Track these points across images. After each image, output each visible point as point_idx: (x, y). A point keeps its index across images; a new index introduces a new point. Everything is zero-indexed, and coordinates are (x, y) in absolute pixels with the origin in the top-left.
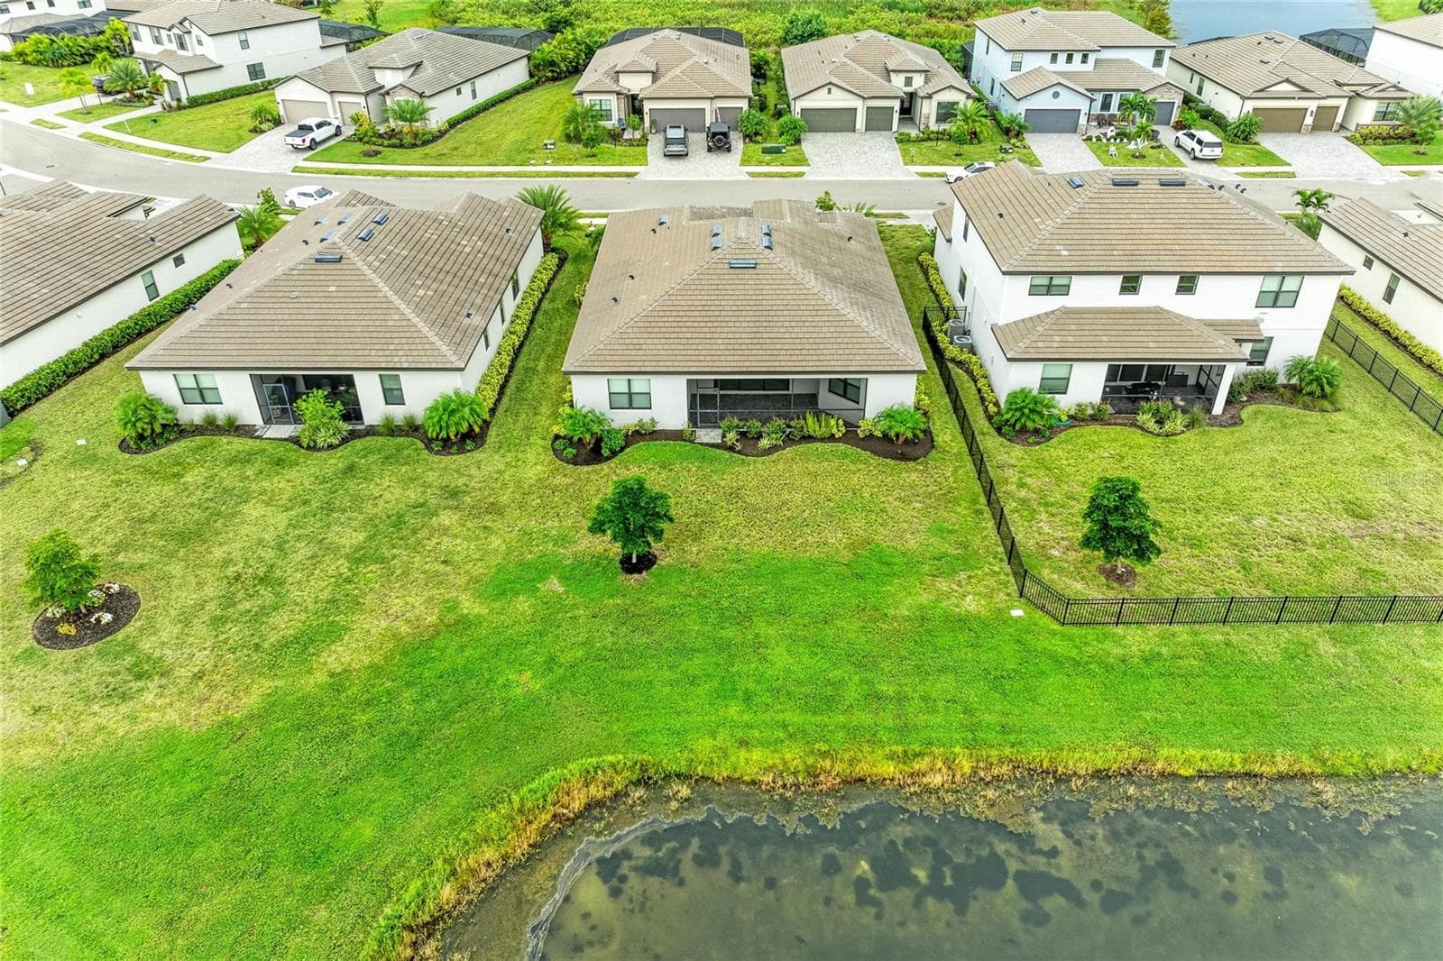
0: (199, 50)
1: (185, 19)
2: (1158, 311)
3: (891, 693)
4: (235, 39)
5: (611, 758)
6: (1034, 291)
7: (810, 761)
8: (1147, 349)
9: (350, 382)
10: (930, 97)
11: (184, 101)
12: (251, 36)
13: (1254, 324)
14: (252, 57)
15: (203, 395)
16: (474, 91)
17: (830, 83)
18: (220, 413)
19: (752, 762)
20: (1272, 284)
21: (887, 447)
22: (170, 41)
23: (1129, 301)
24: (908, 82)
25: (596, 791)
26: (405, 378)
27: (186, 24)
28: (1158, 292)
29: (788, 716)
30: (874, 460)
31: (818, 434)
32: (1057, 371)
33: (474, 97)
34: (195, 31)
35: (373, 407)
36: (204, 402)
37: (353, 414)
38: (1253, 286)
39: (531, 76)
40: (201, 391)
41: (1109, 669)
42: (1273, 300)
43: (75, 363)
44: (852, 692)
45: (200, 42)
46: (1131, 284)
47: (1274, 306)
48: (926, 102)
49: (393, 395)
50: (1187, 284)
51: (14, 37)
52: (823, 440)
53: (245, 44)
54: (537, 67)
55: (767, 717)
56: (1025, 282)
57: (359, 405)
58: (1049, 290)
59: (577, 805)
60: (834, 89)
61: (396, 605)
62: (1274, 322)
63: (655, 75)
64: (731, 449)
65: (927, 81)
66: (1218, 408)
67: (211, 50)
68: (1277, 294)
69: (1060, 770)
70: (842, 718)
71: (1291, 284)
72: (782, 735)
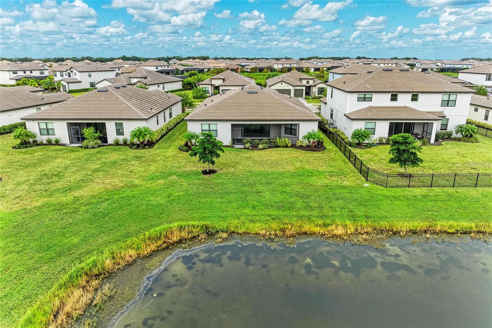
0: (75, 77)
1: (72, 68)
2: (405, 107)
3: (316, 206)
4: (87, 74)
5: (193, 223)
6: (359, 99)
7: (282, 226)
8: (403, 117)
9: (103, 125)
10: (315, 86)
11: (67, 91)
12: (92, 74)
13: (441, 112)
14: (92, 80)
15: (48, 131)
16: (164, 88)
17: (282, 81)
18: (53, 138)
19: (257, 227)
20: (446, 97)
21: (308, 148)
22: (66, 75)
23: (394, 104)
24: (308, 82)
25: (184, 234)
26: (125, 123)
27: (72, 69)
28: (404, 100)
29: (272, 213)
30: (303, 152)
31: (281, 144)
32: (370, 125)
33: (164, 89)
34: (74, 71)
35: (112, 135)
36: (48, 134)
37: (104, 139)
38: (439, 98)
39: (183, 87)
41: (408, 199)
42: (447, 103)
44: (299, 205)
45: (75, 75)
46: (394, 98)
47: (448, 106)
48: (314, 88)
49: (120, 132)
50: (415, 98)
51: (17, 80)
52: (283, 147)
53: (90, 76)
54: (185, 84)
55: (262, 212)
56: (356, 96)
57: (106, 135)
58: (364, 99)
59: (175, 239)
60: (283, 83)
61: (107, 181)
62: (448, 111)
63: (224, 80)
64: (248, 149)
65: (314, 82)
66: (432, 141)
67: (78, 76)
68: (448, 101)
69: (394, 229)
70: (295, 213)
71: (453, 97)
72: (269, 218)
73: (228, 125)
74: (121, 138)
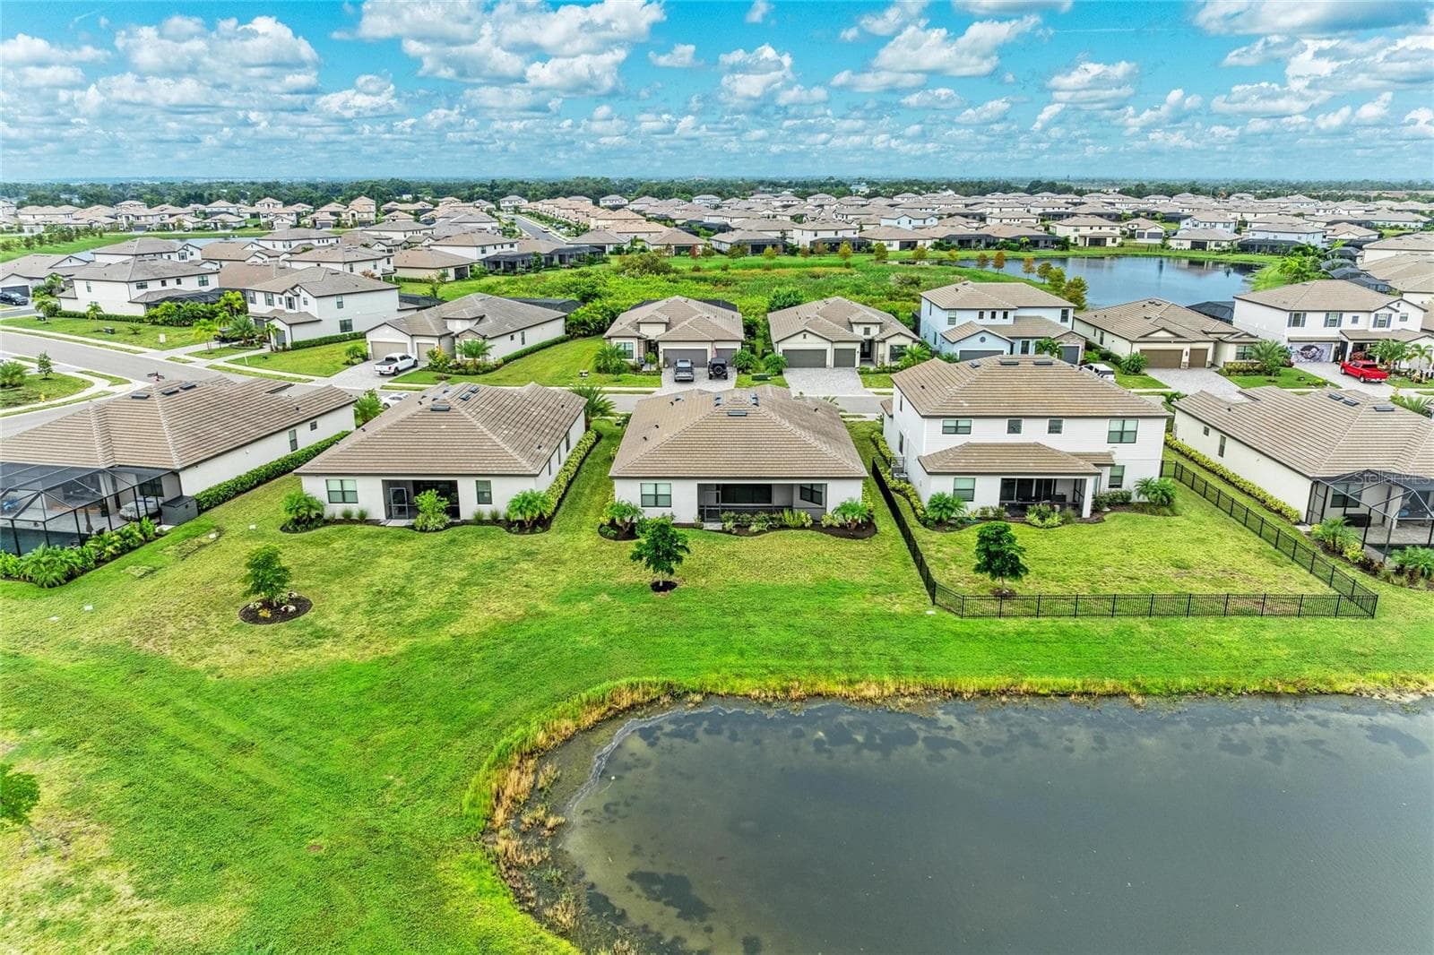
0: (305, 309)
1: (295, 285)
2: (1037, 445)
3: (841, 650)
4: (334, 301)
5: (647, 679)
6: (946, 430)
7: (785, 684)
8: (1030, 467)
9: (453, 485)
10: (884, 341)
13: (1109, 455)
15: (344, 496)
16: (523, 339)
17: (805, 330)
18: (355, 510)
19: (747, 686)
20: (1117, 425)
21: (842, 532)
22: (281, 303)
23: (1014, 439)
24: (867, 332)
25: (637, 696)
26: (495, 482)
27: (296, 289)
28: (1034, 432)
29: (770, 662)
30: (833, 539)
31: (793, 523)
32: (965, 483)
33: (523, 343)
34: (303, 294)
35: (468, 505)
36: (344, 501)
37: (454, 511)
38: (1104, 427)
39: (567, 331)
40: (343, 492)
41: (992, 638)
42: (1120, 437)
43: (242, 484)
44: (813, 649)
45: (306, 303)
46: (1014, 428)
47: (1121, 442)
48: (881, 346)
49: (484, 497)
50: (1055, 428)
51: (148, 305)
52: (796, 528)
53: (341, 307)
54: (572, 325)
55: (755, 662)
56: (939, 424)
57: (458, 503)
58: (957, 430)
59: (625, 703)
60: (808, 335)
61: (494, 606)
62: (1121, 453)
63: (668, 325)
64: (730, 532)
65: (882, 331)
66: (1086, 514)
67: (313, 308)
68: (1122, 433)
69: (956, 689)
70: (807, 663)
71: (1130, 425)
72: (765, 672)
73: (692, 487)
74: (486, 510)
